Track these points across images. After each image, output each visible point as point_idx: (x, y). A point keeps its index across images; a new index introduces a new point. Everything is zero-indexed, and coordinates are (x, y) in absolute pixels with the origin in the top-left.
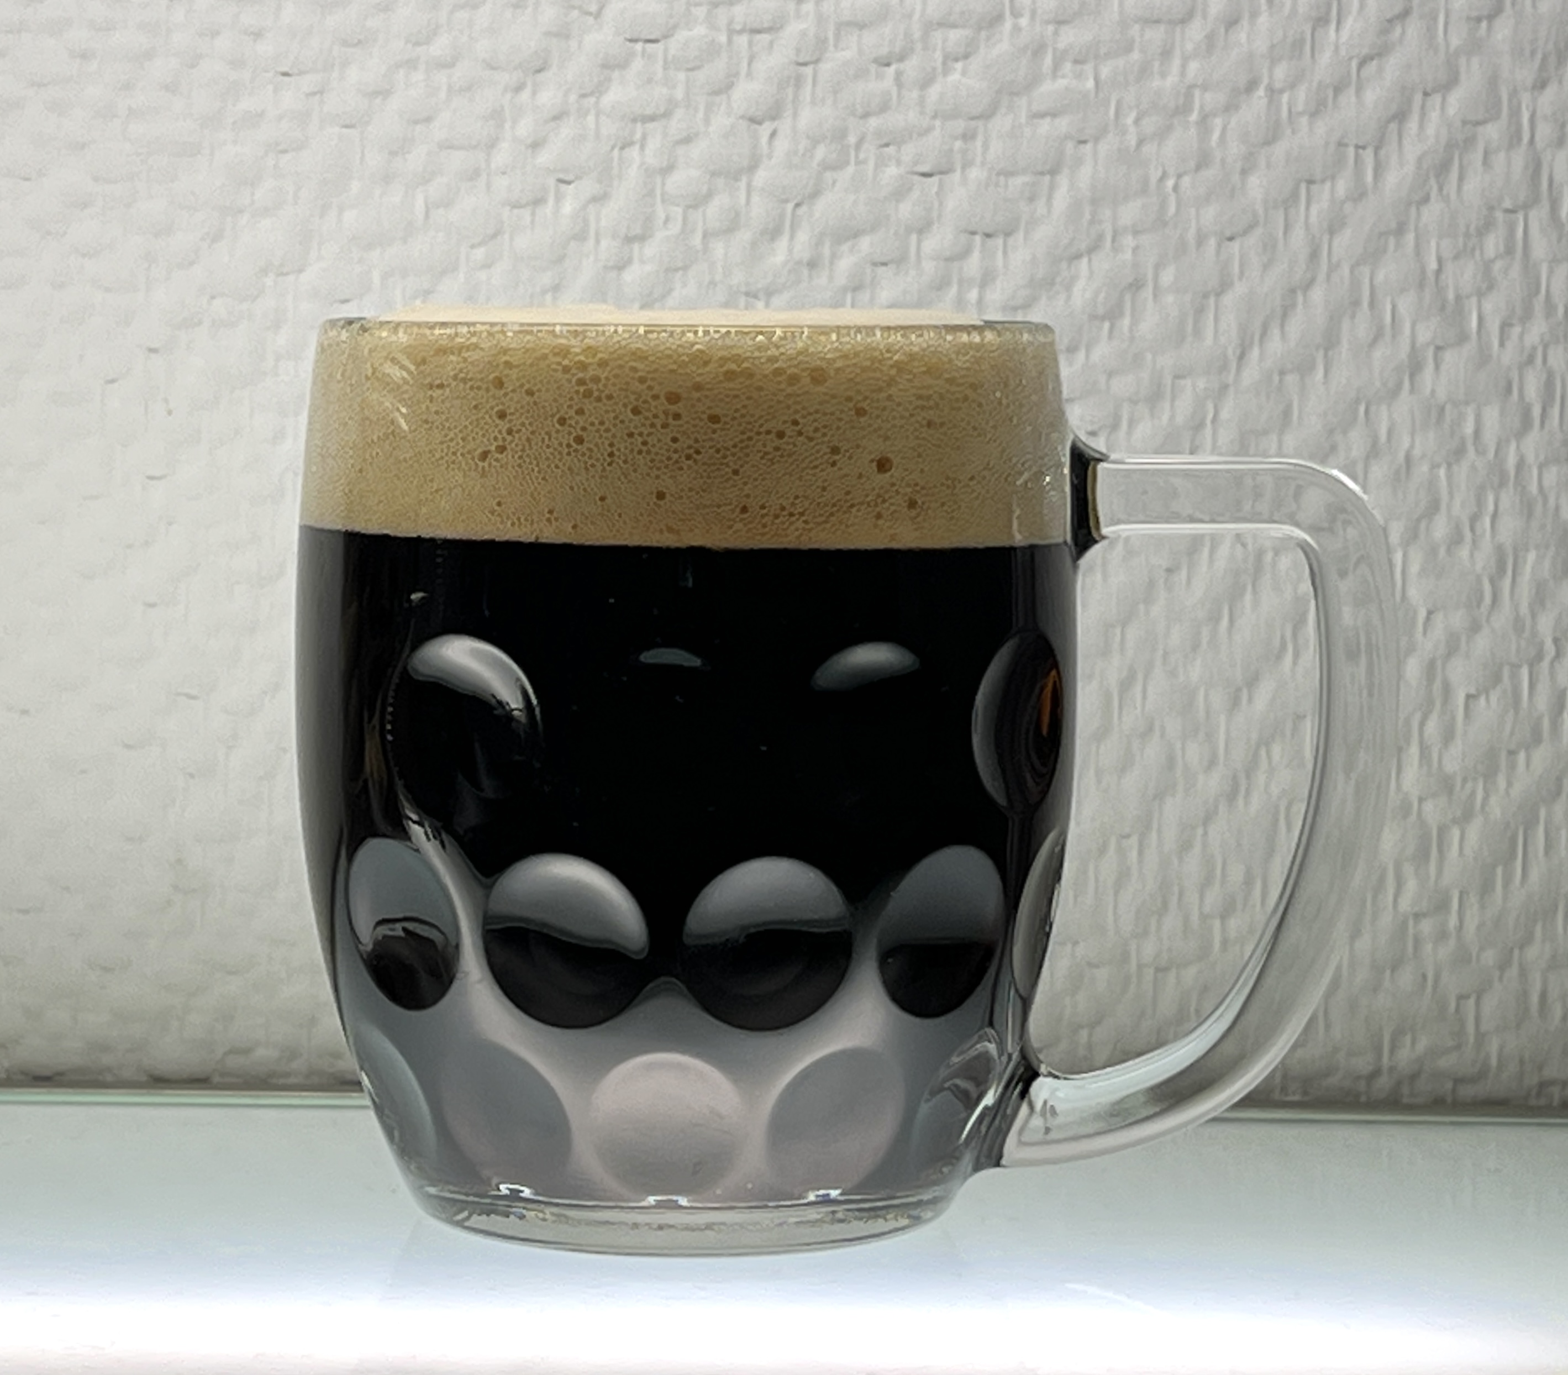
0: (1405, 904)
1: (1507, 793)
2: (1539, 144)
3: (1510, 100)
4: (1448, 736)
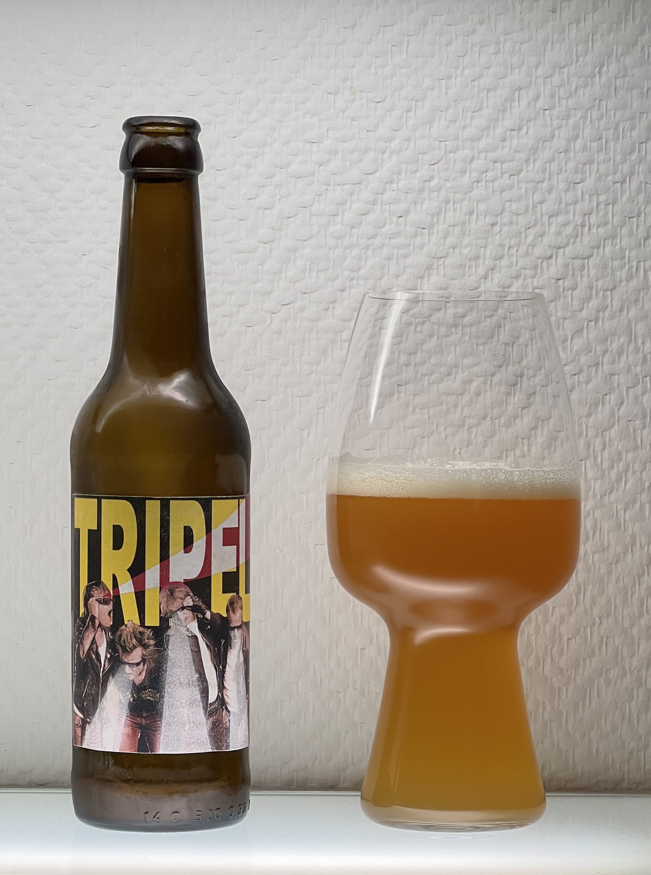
0: (546, 715)
1: (583, 673)
2: (589, 436)
3: (578, 421)
4: (561, 654)
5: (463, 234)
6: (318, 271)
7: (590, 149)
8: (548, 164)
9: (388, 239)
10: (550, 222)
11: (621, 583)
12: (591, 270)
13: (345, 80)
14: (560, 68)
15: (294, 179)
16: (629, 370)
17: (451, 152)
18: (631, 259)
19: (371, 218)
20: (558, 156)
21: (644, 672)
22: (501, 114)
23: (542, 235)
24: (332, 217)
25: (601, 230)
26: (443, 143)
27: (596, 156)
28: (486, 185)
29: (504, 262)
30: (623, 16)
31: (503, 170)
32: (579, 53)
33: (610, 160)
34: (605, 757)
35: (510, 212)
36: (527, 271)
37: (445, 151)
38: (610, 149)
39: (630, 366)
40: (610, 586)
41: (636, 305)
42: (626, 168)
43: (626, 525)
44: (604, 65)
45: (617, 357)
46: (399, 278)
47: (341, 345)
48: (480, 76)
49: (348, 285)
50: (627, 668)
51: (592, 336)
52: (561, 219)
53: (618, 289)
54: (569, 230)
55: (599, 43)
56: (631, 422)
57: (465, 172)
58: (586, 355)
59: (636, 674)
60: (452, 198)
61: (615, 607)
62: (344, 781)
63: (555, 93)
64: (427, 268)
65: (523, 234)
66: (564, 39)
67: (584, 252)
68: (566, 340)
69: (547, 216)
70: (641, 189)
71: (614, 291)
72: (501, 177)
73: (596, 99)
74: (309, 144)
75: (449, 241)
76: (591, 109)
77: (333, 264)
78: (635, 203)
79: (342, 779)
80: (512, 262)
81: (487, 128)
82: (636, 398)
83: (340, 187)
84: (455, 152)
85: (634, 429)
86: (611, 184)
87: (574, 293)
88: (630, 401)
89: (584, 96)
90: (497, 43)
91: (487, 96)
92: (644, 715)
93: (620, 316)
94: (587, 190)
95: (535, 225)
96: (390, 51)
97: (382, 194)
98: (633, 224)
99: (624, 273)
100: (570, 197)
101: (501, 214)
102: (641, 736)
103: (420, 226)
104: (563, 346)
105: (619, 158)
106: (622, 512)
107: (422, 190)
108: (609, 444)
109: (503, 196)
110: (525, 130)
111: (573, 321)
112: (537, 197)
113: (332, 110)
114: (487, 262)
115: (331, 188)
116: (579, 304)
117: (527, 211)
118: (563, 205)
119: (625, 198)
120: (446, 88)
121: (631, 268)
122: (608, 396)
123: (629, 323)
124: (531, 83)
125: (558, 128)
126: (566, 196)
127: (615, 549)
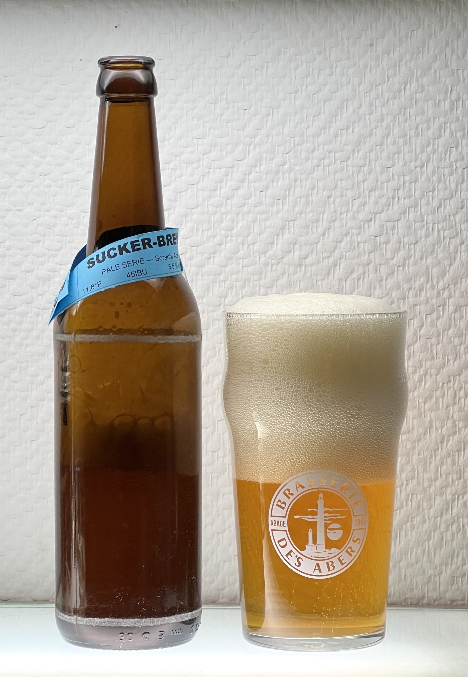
5: (307, 204)
6: (202, 231)
7: (398, 143)
8: (368, 154)
9: (252, 208)
10: (370, 195)
11: (422, 456)
12: (399, 229)
13: (222, 94)
14: (376, 86)
15: (185, 164)
16: (427, 302)
17: (298, 145)
18: (428, 222)
19: (241, 192)
20: (375, 149)
21: (438, 519)
22: (334, 117)
23: (364, 204)
24: (212, 192)
25: (407, 201)
26: (292, 139)
27: (402, 149)
28: (323, 168)
29: (337, 223)
30: (421, 49)
31: (336, 158)
32: (389, 75)
33: (412, 151)
34: (411, 581)
35: (341, 188)
36: (353, 230)
37: (294, 144)
38: (412, 144)
39: (428, 299)
40: (414, 457)
41: (432, 255)
42: (424, 157)
43: (426, 413)
44: (407, 84)
45: (418, 292)
46: (261, 236)
47: (219, 284)
48: (318, 92)
49: (224, 239)
50: (427, 517)
51: (401, 277)
52: (377, 193)
53: (419, 243)
54: (383, 201)
55: (404, 67)
56: (429, 339)
57: (309, 159)
58: (396, 290)
59: (433, 521)
60: (299, 177)
61: (418, 473)
62: (223, 598)
63: (373, 104)
64: (281, 229)
65: (351, 204)
66: (378, 66)
67: (395, 217)
68: (382, 280)
69: (368, 192)
70: (435, 172)
71: (416, 245)
72: (335, 163)
73: (402, 108)
74: (196, 139)
75: (296, 209)
76: (398, 114)
77: (214, 225)
78: (431, 182)
79: (221, 597)
80: (343, 224)
81: (325, 128)
82: (432, 322)
83: (218, 170)
84: (301, 145)
85: (431, 345)
86: (413, 168)
87: (387, 246)
88: (428, 324)
89: (393, 106)
90: (331, 68)
91: (324, 104)
92: (438, 551)
93: (420, 263)
94: (397, 172)
95: (359, 197)
96: (254, 73)
97: (249, 175)
98: (429, 196)
99: (423, 232)
100: (384, 177)
101: (334, 189)
102: (436, 567)
103: (276, 198)
104: (380, 285)
105: (418, 150)
106: (423, 404)
107: (278, 172)
108: (413, 355)
109: (336, 176)
110: (351, 129)
111: (386, 266)
112: (361, 177)
113: (213, 115)
114: (325, 223)
115: (212, 170)
116: (391, 254)
117: (353, 186)
118: (379, 183)
119: (423, 178)
120: (295, 100)
121: (428, 229)
122: (412, 320)
123: (427, 268)
124: (355, 95)
125: (376, 128)
126: (381, 176)
127: (418, 431)
